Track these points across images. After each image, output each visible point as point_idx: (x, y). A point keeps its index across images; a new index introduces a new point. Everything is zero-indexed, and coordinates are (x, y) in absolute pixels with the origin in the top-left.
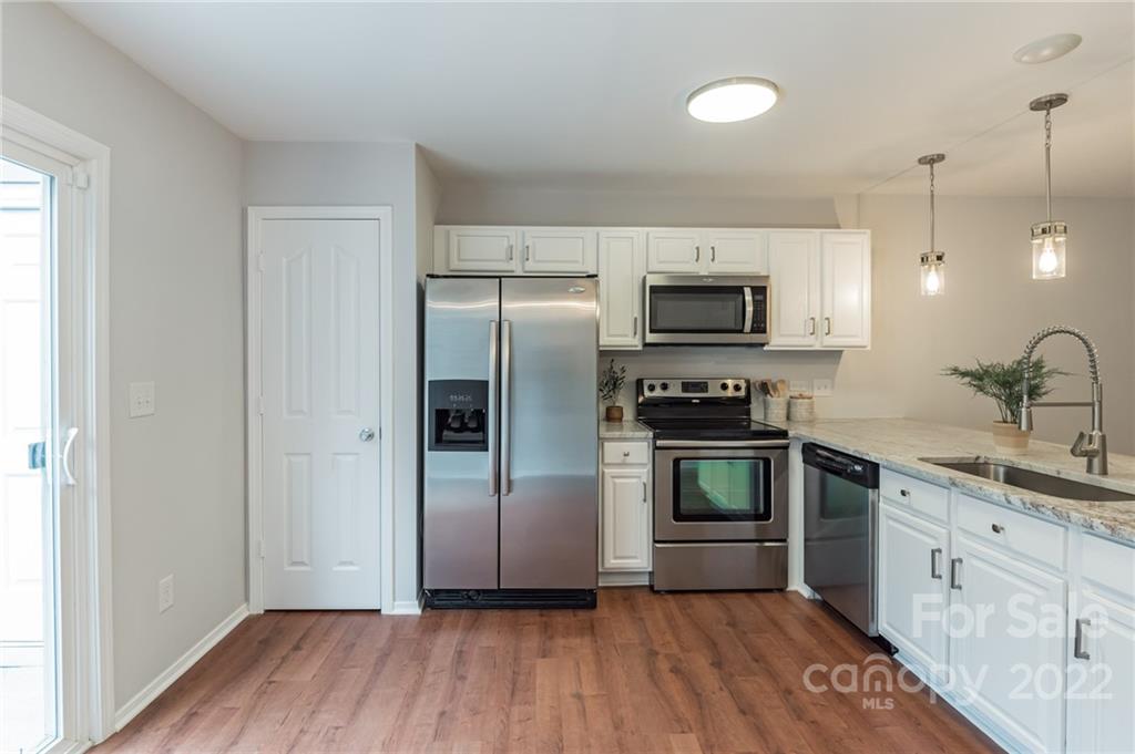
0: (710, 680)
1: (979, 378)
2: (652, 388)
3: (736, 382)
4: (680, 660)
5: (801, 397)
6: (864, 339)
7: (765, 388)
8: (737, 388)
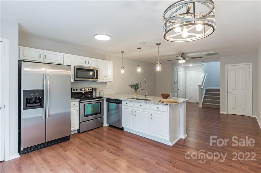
0: (101, 142)
1: (132, 86)
2: (74, 90)
3: (91, 88)
4: (94, 142)
5: (101, 91)
6: (112, 80)
7: (95, 89)
8: (91, 89)
